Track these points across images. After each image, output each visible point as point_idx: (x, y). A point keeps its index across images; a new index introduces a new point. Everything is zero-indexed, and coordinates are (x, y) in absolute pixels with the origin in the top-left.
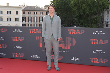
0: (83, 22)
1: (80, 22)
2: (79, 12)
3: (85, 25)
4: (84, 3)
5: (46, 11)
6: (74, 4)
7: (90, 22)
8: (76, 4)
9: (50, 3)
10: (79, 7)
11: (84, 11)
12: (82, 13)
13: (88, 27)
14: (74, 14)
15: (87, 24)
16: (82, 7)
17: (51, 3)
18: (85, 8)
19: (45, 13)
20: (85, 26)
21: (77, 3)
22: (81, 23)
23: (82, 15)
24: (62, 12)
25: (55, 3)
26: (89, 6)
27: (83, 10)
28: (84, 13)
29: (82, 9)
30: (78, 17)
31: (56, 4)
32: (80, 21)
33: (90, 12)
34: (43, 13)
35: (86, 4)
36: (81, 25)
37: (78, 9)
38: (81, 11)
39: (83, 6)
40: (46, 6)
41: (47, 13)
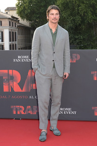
0: (82, 38)
1: (76, 39)
2: (74, 20)
3: (86, 44)
4: (83, 3)
5: (9, 18)
6: (62, 4)
7: (95, 38)
8: (67, 4)
9: (17, 2)
10: (74, 9)
11: (82, 18)
12: (80, 22)
13: (92, 48)
14: (64, 23)
15: (89, 43)
16: (78, 10)
17: (19, 3)
18: (84, 12)
19: (6, 23)
20: (85, 47)
21: (70, 2)
22: (77, 41)
23: (80, 25)
24: (41, 20)
25: (25, 3)
26: (91, 9)
27: (81, 15)
28: (83, 21)
29: (79, 13)
30: (72, 29)
31: (27, 4)
32: (77, 37)
33: (94, 20)
34: (2, 23)
35: (86, 4)
36: (78, 44)
37: (71, 14)
38: (78, 19)
39: (80, 7)
40: (8, 9)
41: (10, 22)
